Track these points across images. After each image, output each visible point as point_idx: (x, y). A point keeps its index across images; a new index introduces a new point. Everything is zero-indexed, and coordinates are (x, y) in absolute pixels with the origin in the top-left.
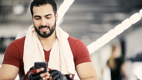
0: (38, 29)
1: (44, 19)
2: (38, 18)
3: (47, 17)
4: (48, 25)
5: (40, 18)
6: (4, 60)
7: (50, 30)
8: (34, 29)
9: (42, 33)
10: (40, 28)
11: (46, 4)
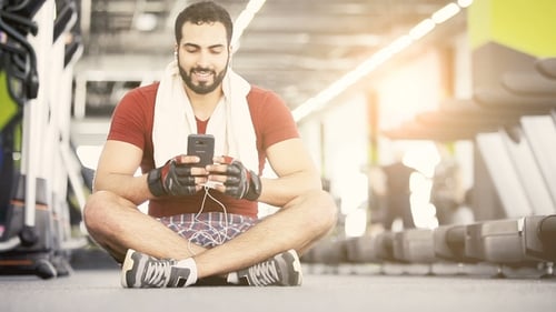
0: (188, 73)
1: (205, 51)
2: (192, 48)
3: (212, 49)
4: (211, 68)
5: (197, 48)
6: (112, 130)
7: (214, 77)
8: (177, 70)
9: (196, 84)
10: (192, 70)
11: (214, 20)
